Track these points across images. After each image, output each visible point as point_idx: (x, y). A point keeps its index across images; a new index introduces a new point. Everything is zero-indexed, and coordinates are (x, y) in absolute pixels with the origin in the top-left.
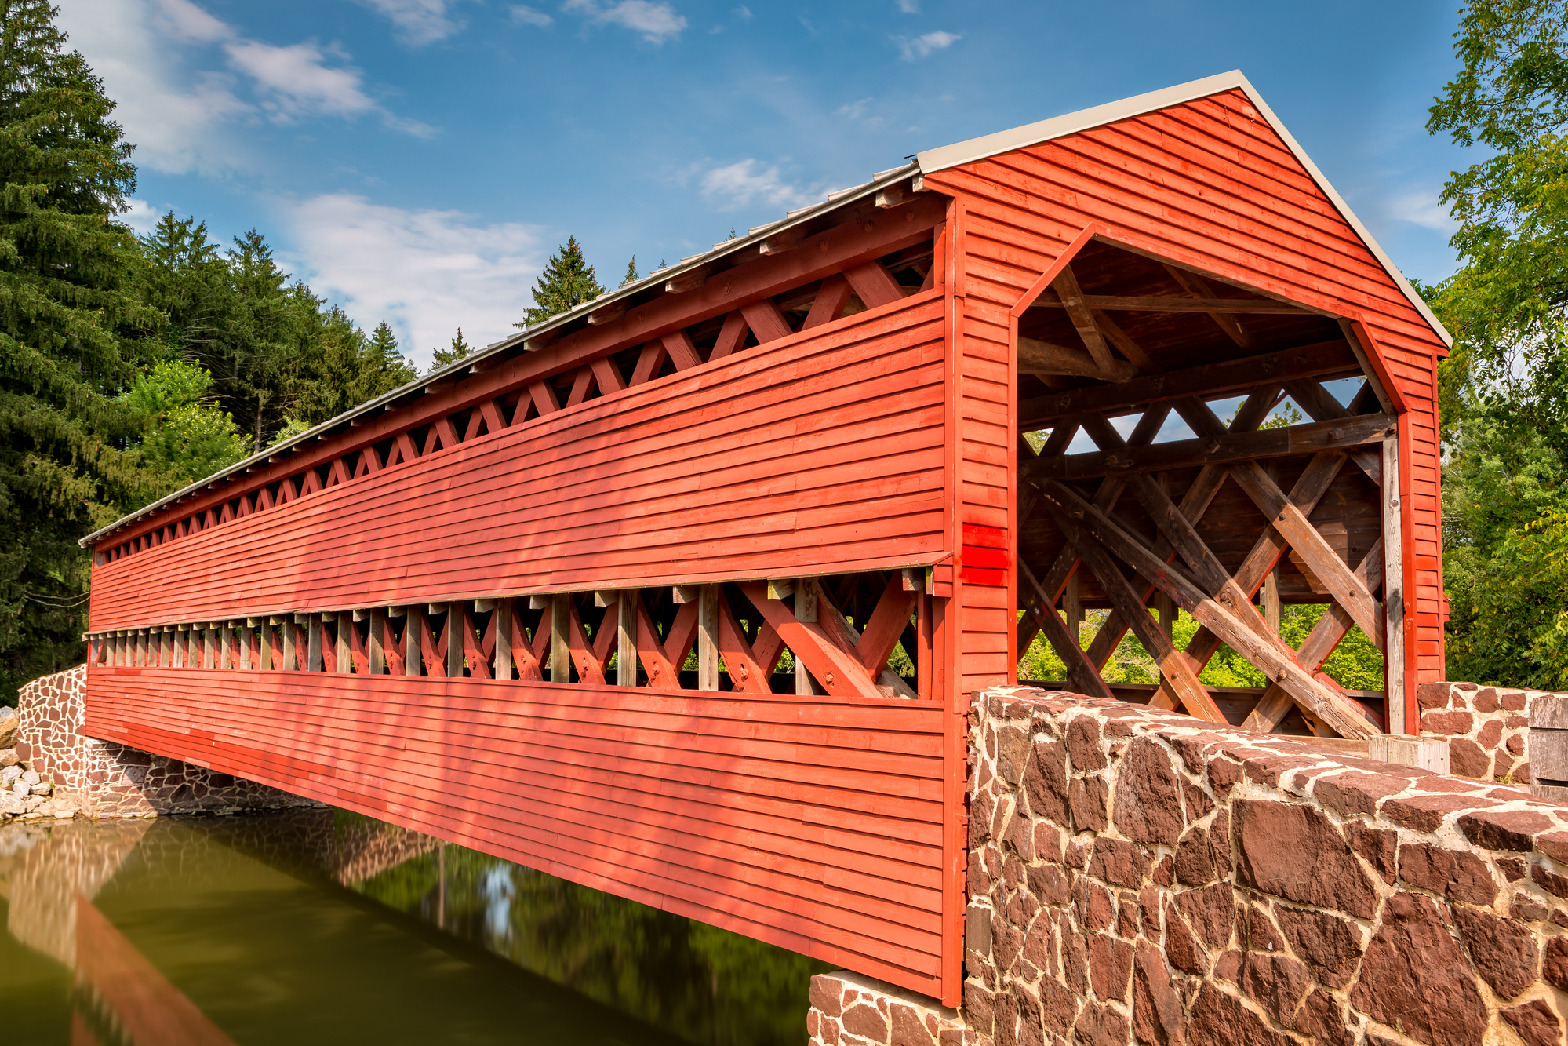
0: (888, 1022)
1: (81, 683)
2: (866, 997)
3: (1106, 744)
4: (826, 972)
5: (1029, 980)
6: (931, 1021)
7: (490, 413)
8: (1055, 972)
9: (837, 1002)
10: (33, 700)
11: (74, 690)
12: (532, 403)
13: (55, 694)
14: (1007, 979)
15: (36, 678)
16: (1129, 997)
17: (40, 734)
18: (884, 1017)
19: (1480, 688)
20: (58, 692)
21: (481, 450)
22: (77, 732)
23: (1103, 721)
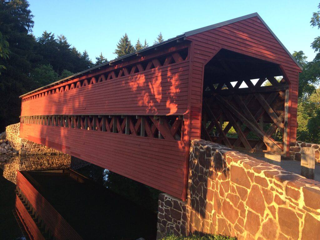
0: (173, 203)
1: (19, 126)
2: (169, 198)
3: (212, 152)
4: (162, 193)
5: (197, 197)
6: (180, 203)
7: (103, 77)
8: (202, 195)
9: (164, 199)
10: (9, 130)
11: (17, 128)
12: (111, 76)
13: (13, 129)
14: (194, 196)
15: (10, 125)
16: (213, 201)
17: (10, 137)
18: (172, 203)
19: (303, 143)
20: (14, 128)
21: (101, 85)
22: (18, 137)
23: (211, 148)
